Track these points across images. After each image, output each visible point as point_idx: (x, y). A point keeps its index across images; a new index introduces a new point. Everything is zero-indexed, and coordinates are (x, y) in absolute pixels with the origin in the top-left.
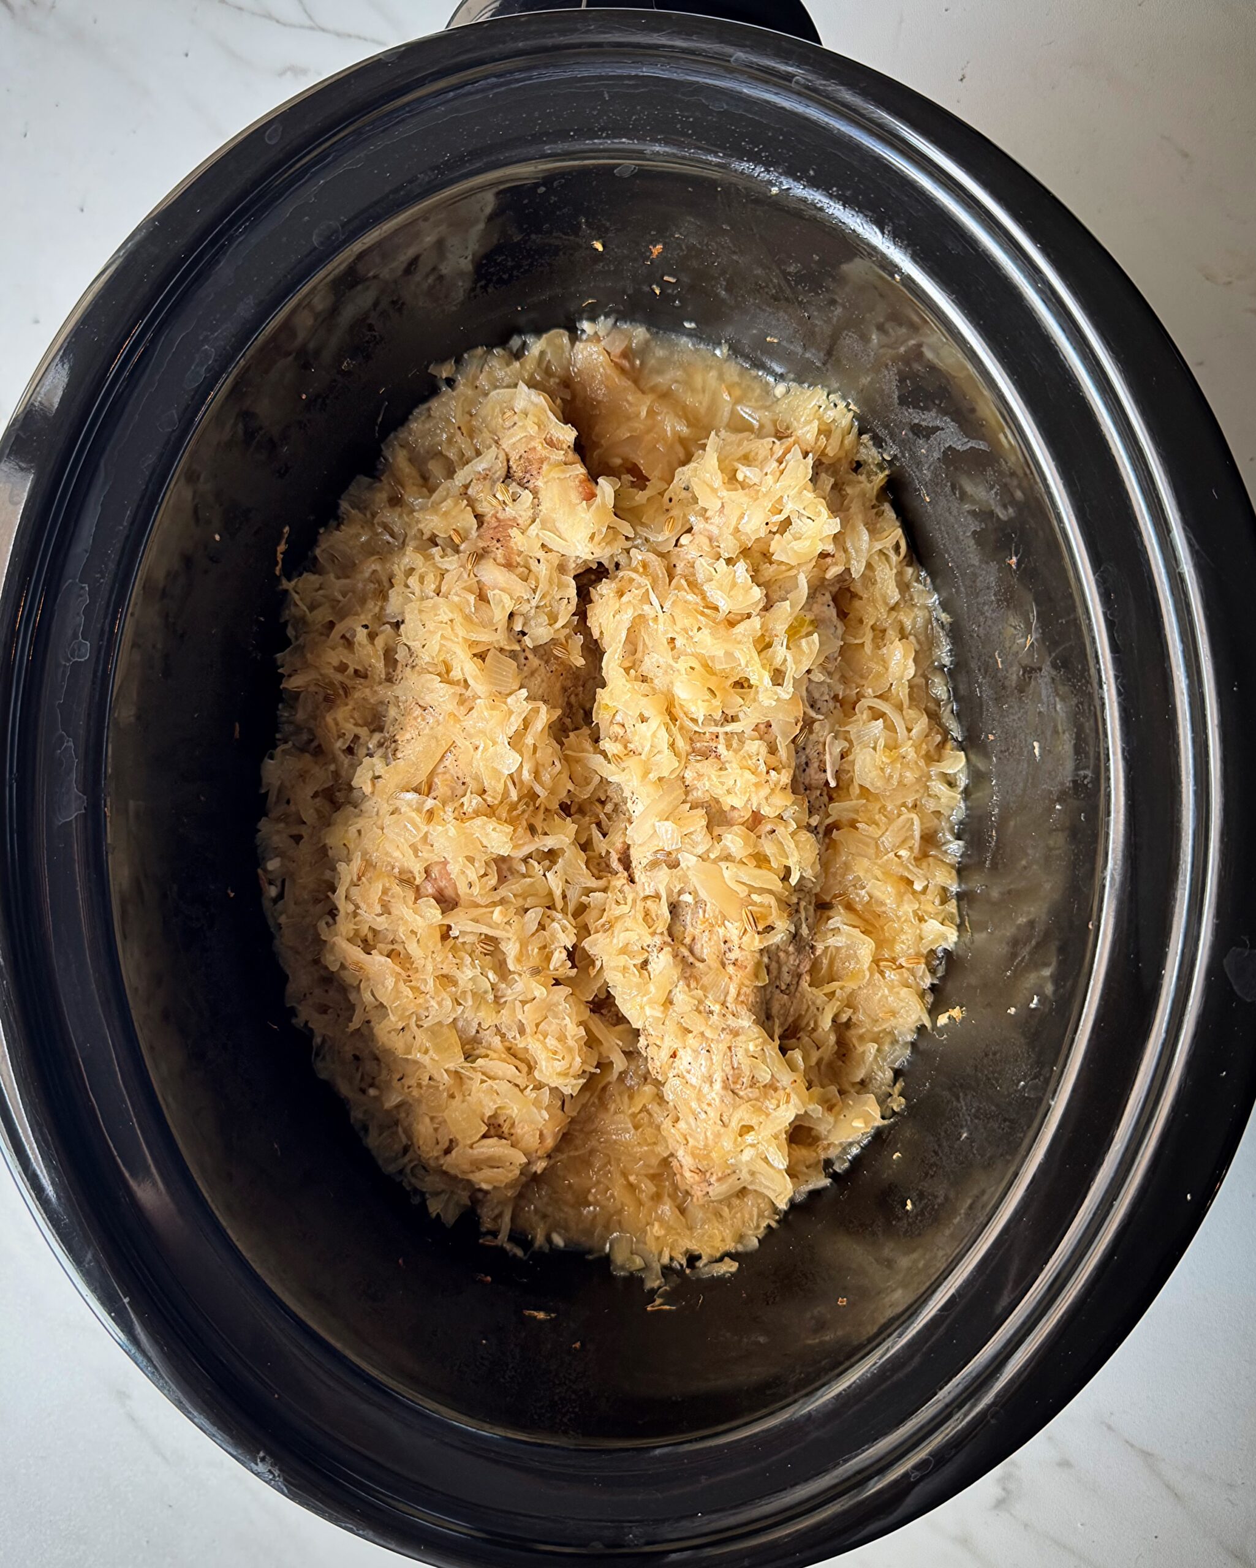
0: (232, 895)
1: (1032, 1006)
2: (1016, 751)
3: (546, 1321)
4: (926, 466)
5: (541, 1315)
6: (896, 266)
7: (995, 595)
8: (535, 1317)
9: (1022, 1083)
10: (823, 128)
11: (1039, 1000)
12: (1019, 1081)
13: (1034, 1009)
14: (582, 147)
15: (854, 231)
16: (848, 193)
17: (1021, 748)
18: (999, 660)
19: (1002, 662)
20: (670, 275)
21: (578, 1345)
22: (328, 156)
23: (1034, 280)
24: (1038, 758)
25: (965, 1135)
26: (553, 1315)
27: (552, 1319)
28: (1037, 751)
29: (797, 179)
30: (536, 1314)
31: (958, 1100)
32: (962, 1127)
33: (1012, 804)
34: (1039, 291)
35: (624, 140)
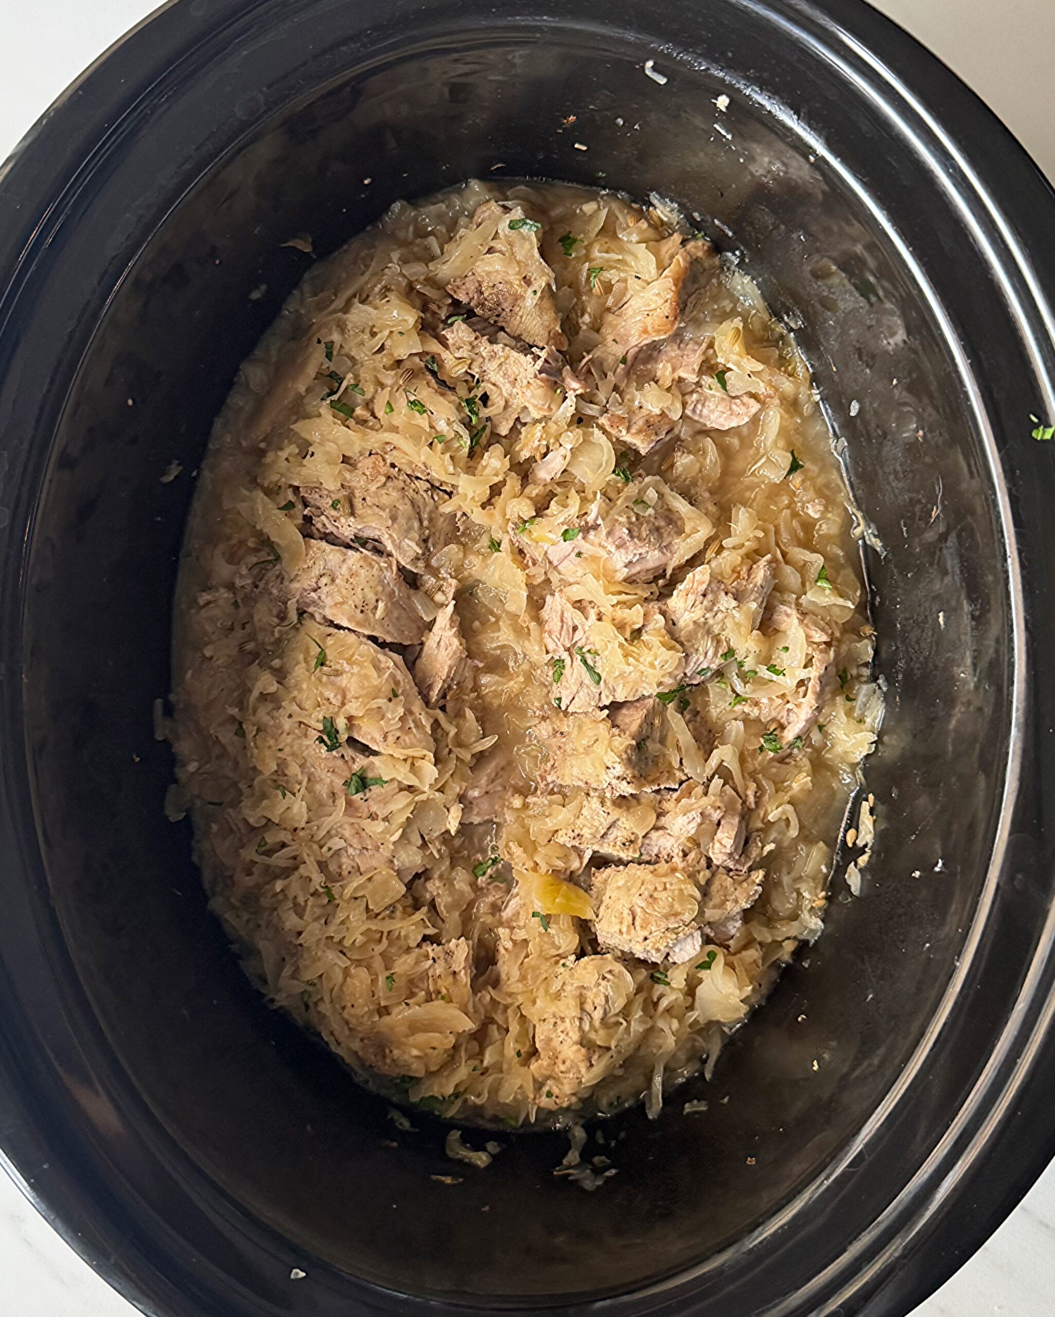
0: (138, 759)
1: (937, 869)
2: (920, 619)
3: (454, 1185)
4: (833, 337)
5: (448, 1180)
6: (811, 148)
7: (901, 465)
8: (443, 1182)
9: (928, 945)
10: (742, 11)
11: (943, 864)
12: (924, 944)
13: (940, 872)
14: (505, 23)
15: (770, 112)
16: (766, 75)
17: (926, 617)
18: (905, 529)
19: (907, 531)
20: (581, 143)
21: (487, 1208)
22: (252, 27)
23: (946, 165)
24: (943, 626)
25: (871, 996)
26: (460, 1180)
27: (459, 1184)
28: (941, 620)
29: (715, 61)
30: (443, 1178)
31: (862, 960)
32: (867, 988)
33: (916, 671)
34: (950, 176)
35: (545, 17)
